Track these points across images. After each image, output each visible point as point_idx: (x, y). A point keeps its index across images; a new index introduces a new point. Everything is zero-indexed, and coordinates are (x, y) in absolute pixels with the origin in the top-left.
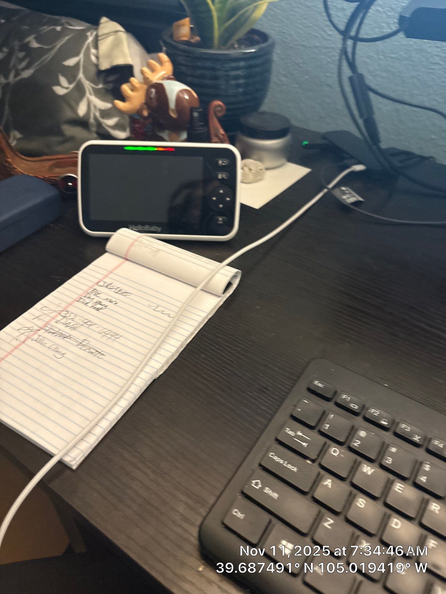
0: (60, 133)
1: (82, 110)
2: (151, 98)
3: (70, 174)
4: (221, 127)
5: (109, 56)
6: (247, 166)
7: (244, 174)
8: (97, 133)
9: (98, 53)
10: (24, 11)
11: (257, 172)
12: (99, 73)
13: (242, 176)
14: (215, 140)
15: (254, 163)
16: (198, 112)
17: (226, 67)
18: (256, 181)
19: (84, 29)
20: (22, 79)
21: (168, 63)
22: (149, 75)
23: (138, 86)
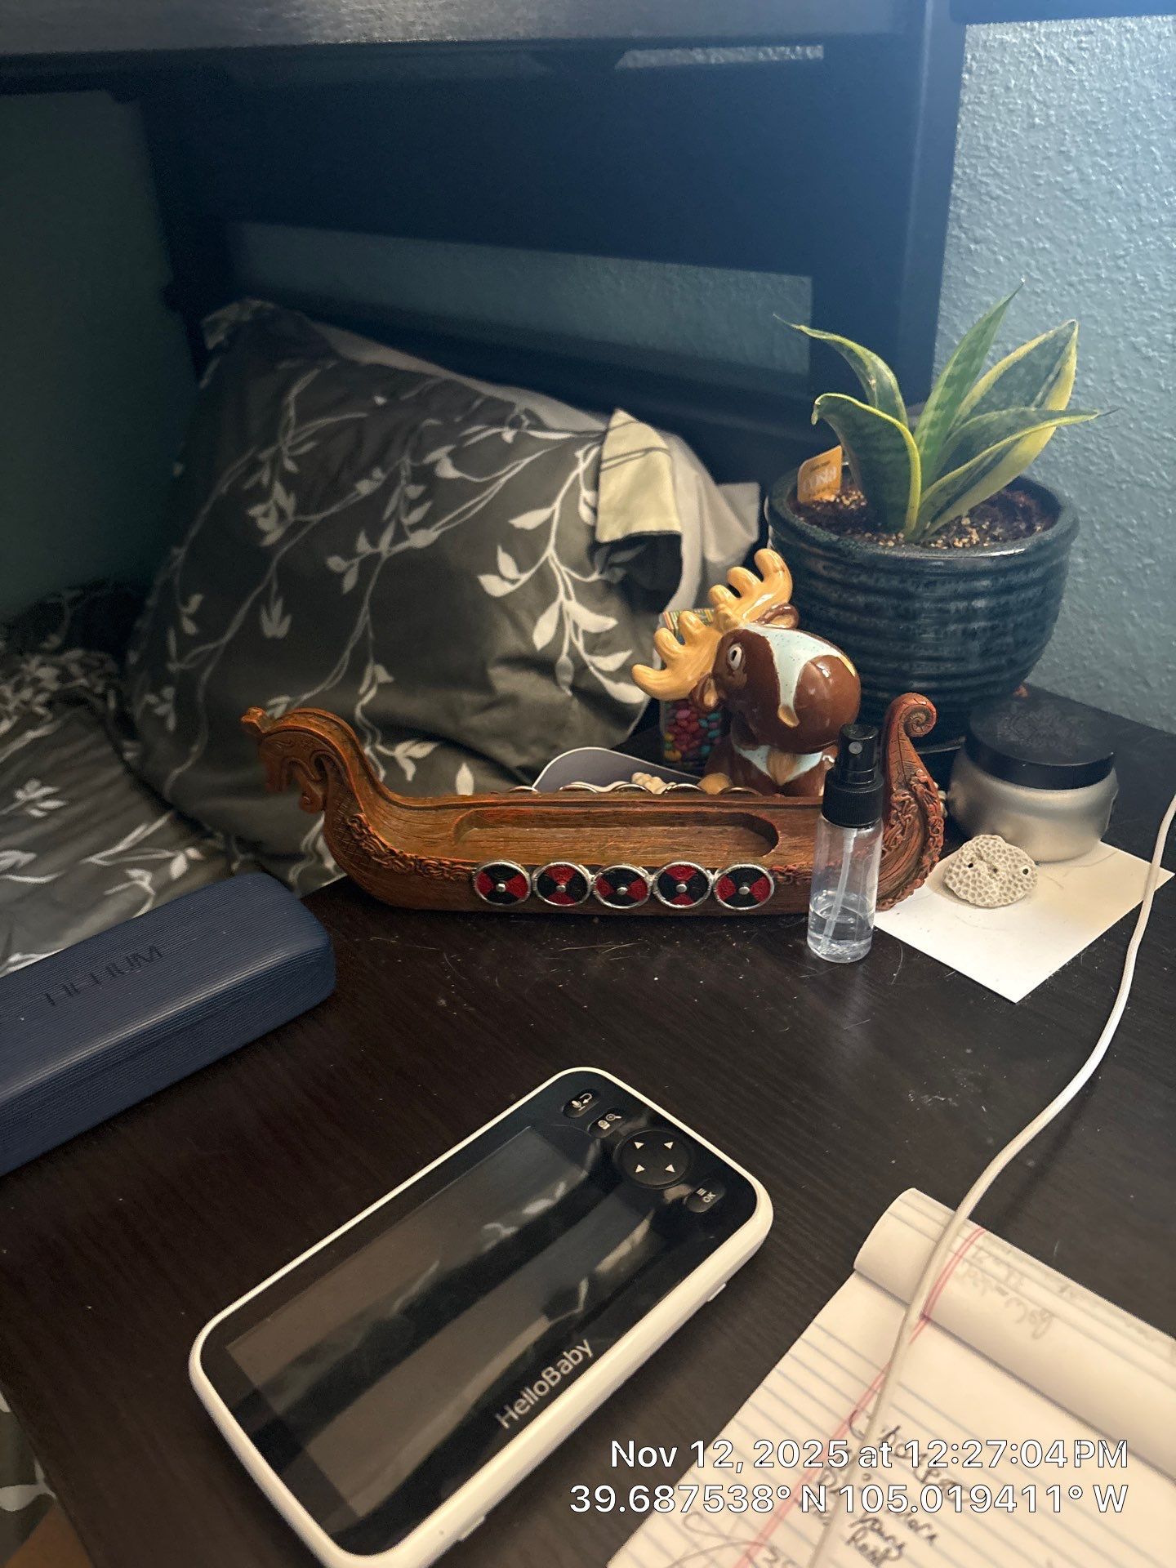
0: (486, 686)
1: (542, 634)
2: (729, 666)
3: (505, 860)
4: (919, 763)
5: (623, 510)
6: (985, 858)
7: (974, 882)
8: (573, 688)
9: (597, 499)
10: (431, 377)
11: (1014, 877)
12: (595, 546)
13: (968, 885)
14: (900, 795)
15: (1004, 852)
16: (864, 743)
17: (940, 591)
18: (1010, 901)
19: (569, 439)
20: (411, 551)
21: (781, 572)
22: (730, 606)
23: (696, 632)
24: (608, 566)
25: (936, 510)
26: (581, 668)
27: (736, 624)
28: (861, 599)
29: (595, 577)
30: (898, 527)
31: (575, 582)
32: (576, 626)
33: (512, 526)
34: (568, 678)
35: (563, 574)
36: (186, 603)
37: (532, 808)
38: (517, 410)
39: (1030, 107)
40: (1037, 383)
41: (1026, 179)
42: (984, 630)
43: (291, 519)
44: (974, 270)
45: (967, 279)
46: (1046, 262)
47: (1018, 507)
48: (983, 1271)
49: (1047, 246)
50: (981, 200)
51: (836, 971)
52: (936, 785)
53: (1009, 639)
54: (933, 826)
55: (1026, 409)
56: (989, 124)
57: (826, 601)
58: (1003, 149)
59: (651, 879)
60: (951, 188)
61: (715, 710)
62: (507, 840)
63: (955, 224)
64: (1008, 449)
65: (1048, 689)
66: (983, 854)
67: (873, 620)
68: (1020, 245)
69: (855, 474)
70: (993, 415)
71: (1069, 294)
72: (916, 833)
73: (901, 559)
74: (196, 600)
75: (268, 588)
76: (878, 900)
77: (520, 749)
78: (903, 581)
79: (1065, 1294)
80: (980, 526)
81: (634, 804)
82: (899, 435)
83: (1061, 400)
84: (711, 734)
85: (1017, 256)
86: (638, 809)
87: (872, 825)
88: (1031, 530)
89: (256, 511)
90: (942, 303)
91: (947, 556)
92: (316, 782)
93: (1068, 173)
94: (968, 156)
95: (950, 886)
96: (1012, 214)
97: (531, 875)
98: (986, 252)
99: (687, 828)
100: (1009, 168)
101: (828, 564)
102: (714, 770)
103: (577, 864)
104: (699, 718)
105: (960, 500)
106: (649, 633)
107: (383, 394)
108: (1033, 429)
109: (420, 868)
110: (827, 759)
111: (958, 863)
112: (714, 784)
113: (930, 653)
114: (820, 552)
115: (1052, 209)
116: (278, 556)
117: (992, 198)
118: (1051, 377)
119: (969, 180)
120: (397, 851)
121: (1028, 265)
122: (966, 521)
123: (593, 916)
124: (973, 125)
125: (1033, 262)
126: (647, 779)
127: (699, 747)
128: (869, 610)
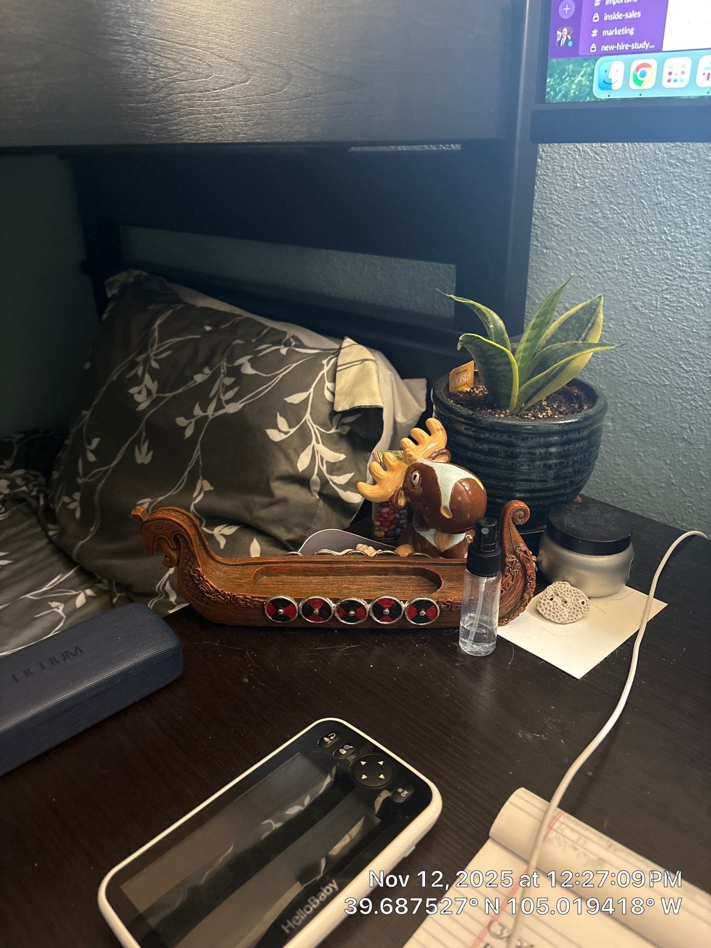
0: (269, 493)
1: (302, 463)
2: (412, 483)
3: (283, 595)
4: (521, 540)
5: (349, 394)
6: (560, 595)
7: (554, 609)
8: (320, 494)
9: (335, 387)
10: (239, 316)
11: (576, 606)
12: (333, 414)
13: (550, 611)
14: (510, 558)
15: (570, 591)
16: (490, 528)
17: (531, 443)
18: (574, 620)
19: (318, 353)
20: (226, 414)
21: (441, 431)
22: (412, 450)
23: (394, 464)
24: (340, 425)
25: (527, 397)
26: (325, 483)
27: (416, 460)
28: (486, 447)
29: (333, 431)
30: (508, 406)
31: (322, 434)
32: (322, 459)
33: (286, 401)
34: (318, 488)
35: (315, 429)
36: (90, 443)
37: (298, 565)
38: (288, 336)
39: (575, 178)
40: (582, 328)
41: (573, 216)
42: (556, 465)
43: (155, 395)
44: (546, 264)
45: (542, 268)
46: (586, 260)
47: (574, 395)
48: (564, 836)
49: (585, 252)
50: (548, 226)
51: (476, 661)
52: (531, 553)
53: (570, 470)
54: (530, 577)
55: (577, 342)
56: (552, 186)
57: (466, 448)
58: (560, 200)
59: (368, 607)
60: (531, 219)
61: (404, 508)
62: (284, 583)
63: (534, 238)
64: (568, 363)
65: (594, 497)
66: (559, 593)
67: (493, 458)
68: (571, 251)
69: (481, 377)
70: (559, 345)
71: (599, 278)
72: (520, 580)
73: (509, 425)
74: (96, 442)
75: (141, 434)
76: (499, 619)
77: (289, 530)
78: (509, 437)
79: (612, 849)
80: (553, 406)
81: (358, 563)
82: (506, 355)
83: (595, 338)
84: (401, 522)
85: (570, 257)
86: (360, 566)
87: (495, 576)
88: (581, 408)
89: (133, 390)
90: (529, 280)
91: (535, 423)
92: (173, 549)
93: (596, 213)
94: (540, 203)
95: (540, 612)
96: (566, 234)
97: (298, 604)
98: (552, 255)
99: (388, 577)
100: (564, 210)
101: (466, 427)
102: (405, 543)
103: (326, 598)
104: (395, 512)
105: (541, 392)
106: (365, 463)
107: (209, 325)
108: (581, 353)
109: (233, 600)
110: (468, 537)
111: (544, 598)
112: (404, 551)
113: (525, 477)
114: (462, 420)
115: (587, 232)
116: (146, 417)
117: (554, 225)
118: (590, 325)
119: (542, 216)
120: (220, 590)
121: (576, 262)
122: (544, 403)
123: (335, 629)
124: (543, 187)
125: (578, 260)
126: (365, 548)
127: (394, 529)
128: (491, 453)
